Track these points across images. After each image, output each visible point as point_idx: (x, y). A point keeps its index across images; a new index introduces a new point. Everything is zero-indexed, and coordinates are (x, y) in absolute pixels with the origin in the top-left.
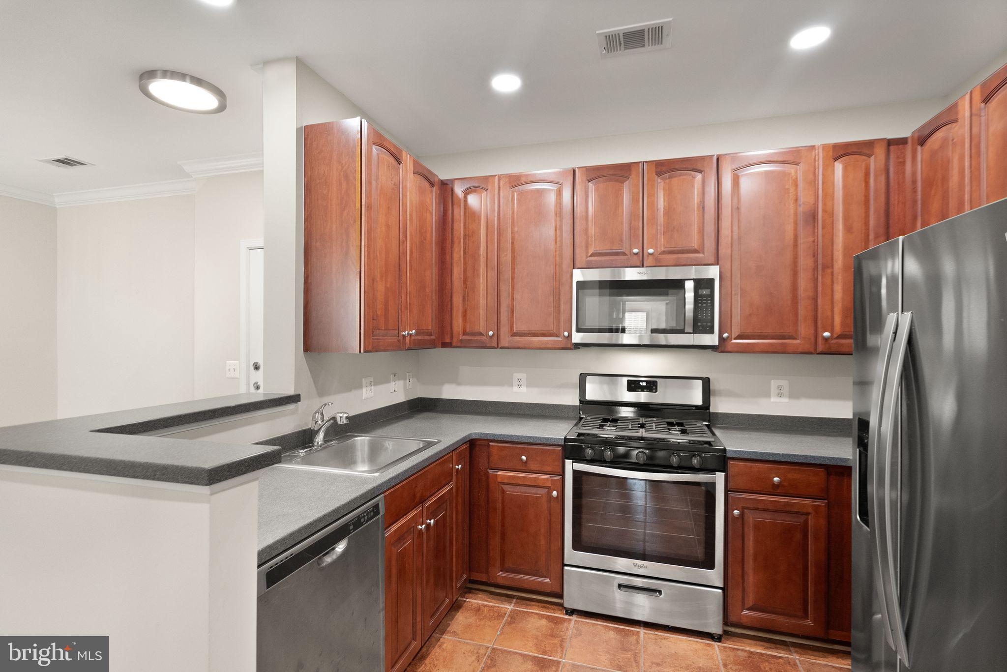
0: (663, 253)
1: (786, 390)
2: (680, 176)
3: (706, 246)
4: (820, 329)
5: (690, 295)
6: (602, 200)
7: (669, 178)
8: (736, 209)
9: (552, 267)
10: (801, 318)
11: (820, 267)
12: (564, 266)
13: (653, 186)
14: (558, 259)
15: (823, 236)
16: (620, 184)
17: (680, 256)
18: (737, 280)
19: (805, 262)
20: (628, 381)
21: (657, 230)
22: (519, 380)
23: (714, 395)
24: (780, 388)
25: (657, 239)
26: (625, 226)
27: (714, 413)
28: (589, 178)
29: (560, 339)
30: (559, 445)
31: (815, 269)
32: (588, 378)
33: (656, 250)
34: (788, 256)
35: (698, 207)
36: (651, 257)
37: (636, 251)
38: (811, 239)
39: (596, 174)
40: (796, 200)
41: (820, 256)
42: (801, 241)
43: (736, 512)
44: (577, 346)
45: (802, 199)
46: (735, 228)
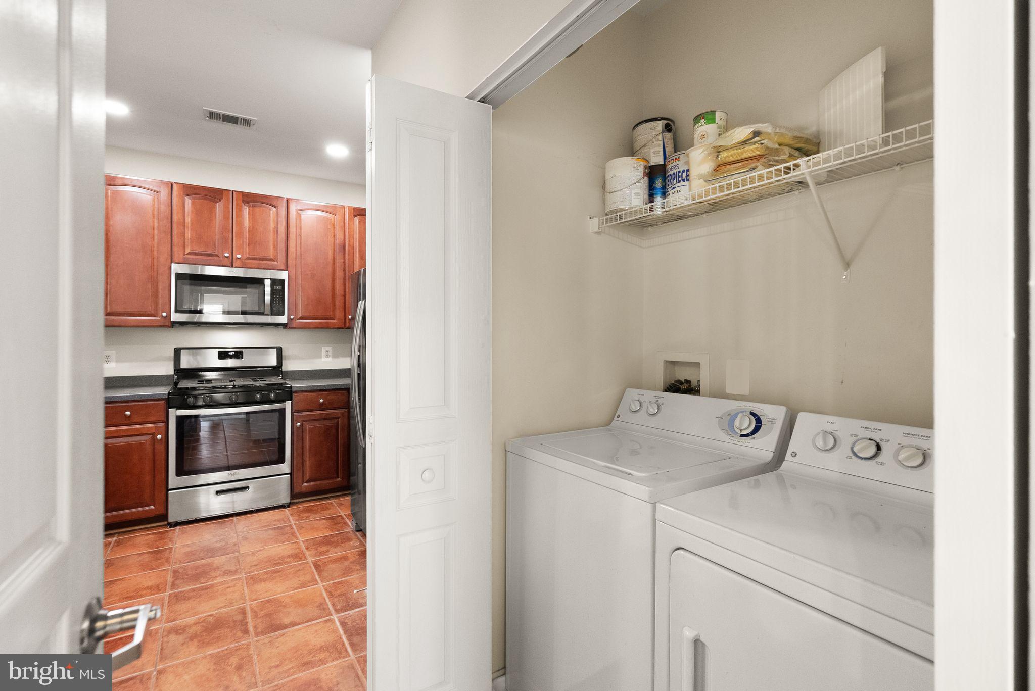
0: (248, 258)
1: (330, 353)
2: (260, 207)
3: (279, 257)
4: (347, 314)
5: (268, 289)
6: (198, 213)
7: (253, 206)
9: (150, 259)
10: (337, 306)
11: (347, 277)
12: (162, 260)
13: (240, 210)
14: (155, 253)
15: (348, 259)
16: (213, 203)
17: (261, 262)
18: (299, 281)
19: (339, 274)
20: (219, 352)
21: (243, 242)
22: (107, 357)
23: (285, 359)
24: (327, 352)
25: (243, 248)
26: (218, 236)
27: (284, 371)
28: (186, 194)
29: (158, 318)
30: (162, 399)
31: (344, 279)
32: (182, 351)
33: (243, 256)
34: (330, 269)
35: (274, 231)
36: (238, 261)
37: (227, 255)
38: (342, 261)
39: (191, 191)
40: (334, 236)
41: (347, 271)
42: (337, 261)
43: (298, 424)
44: (174, 324)
45: (337, 237)
46: (298, 248)
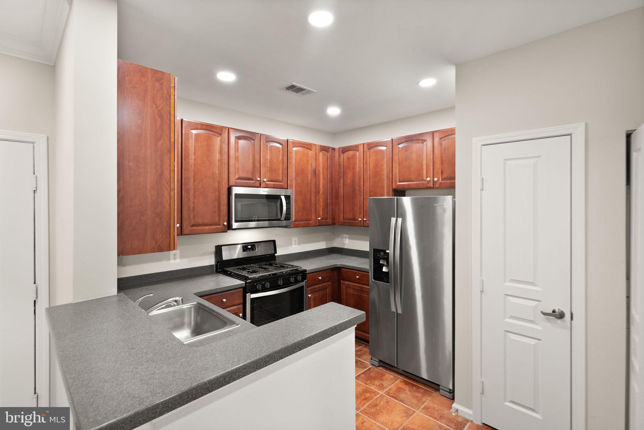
1: (297, 242)
3: (283, 179)
4: (317, 217)
9: (217, 184)
10: (313, 212)
12: (223, 184)
15: (318, 180)
17: (275, 183)
18: (294, 196)
19: (313, 190)
20: (243, 246)
21: (266, 169)
22: (175, 255)
25: (266, 174)
29: (220, 226)
30: (241, 288)
31: (316, 193)
32: (223, 247)
33: (266, 179)
34: (309, 187)
35: (282, 162)
36: (264, 183)
37: (258, 179)
38: (315, 181)
41: (317, 188)
42: (312, 181)
43: (309, 295)
45: (313, 165)
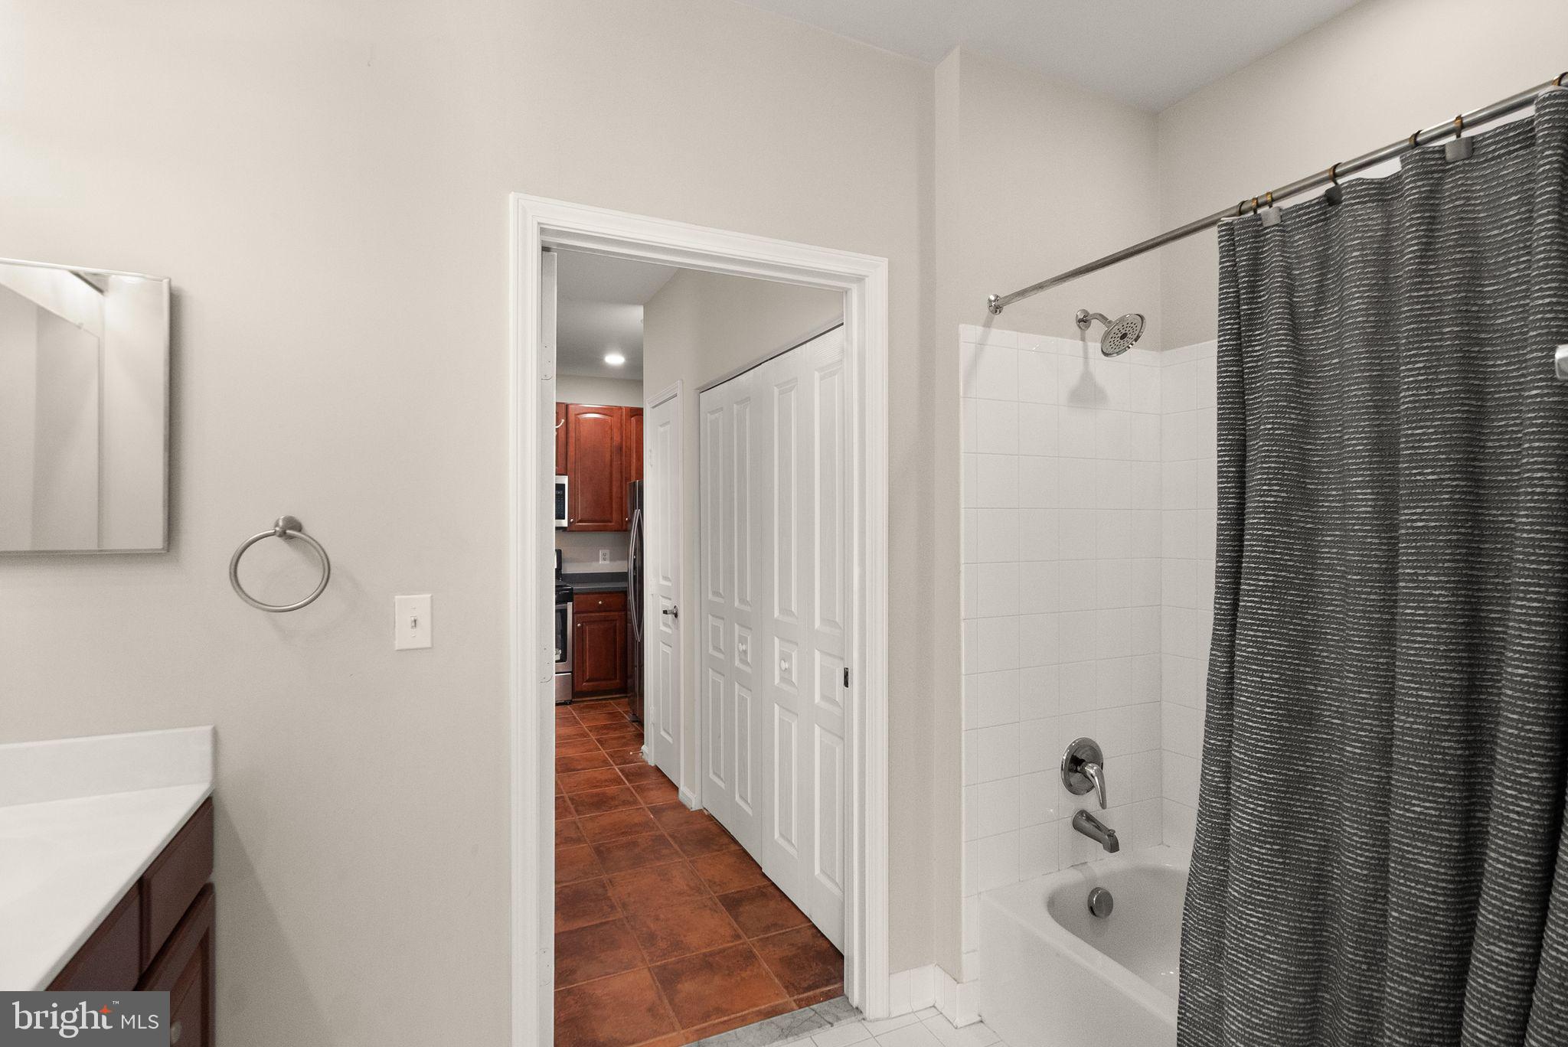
1: (608, 557)
4: (624, 516)
8: (577, 440)
10: (614, 509)
15: (625, 460)
18: (578, 486)
19: (616, 475)
24: (604, 555)
31: (620, 481)
34: (607, 471)
38: (620, 462)
40: (611, 438)
41: (624, 473)
42: (615, 463)
43: (579, 625)
45: (615, 439)
46: (577, 451)
